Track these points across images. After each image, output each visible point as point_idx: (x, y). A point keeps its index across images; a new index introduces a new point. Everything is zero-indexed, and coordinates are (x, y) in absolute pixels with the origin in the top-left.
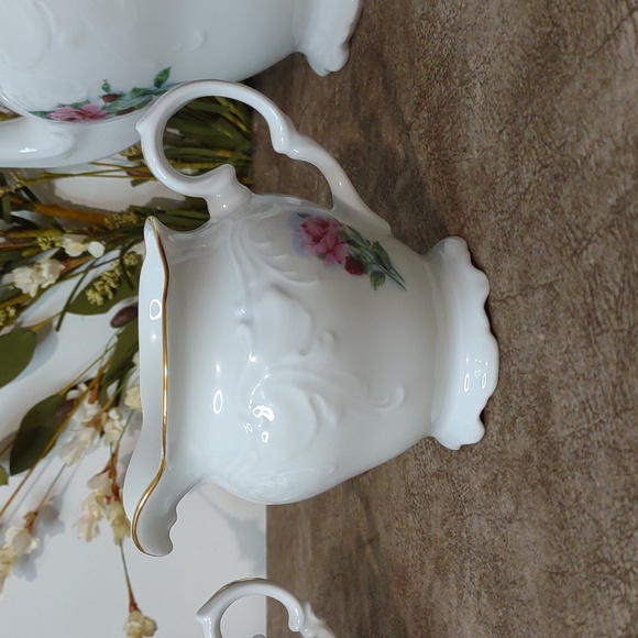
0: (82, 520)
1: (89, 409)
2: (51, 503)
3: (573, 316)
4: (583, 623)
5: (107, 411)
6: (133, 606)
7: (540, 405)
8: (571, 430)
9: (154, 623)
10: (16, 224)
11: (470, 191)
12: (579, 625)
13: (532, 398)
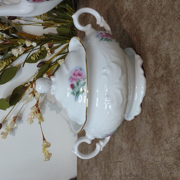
0: (29, 119)
1: (31, 89)
2: (20, 115)
3: (177, 35)
4: (178, 113)
6: (44, 139)
7: (167, 61)
8: (176, 65)
9: (50, 144)
10: (12, 37)
11: (146, 12)
12: (176, 114)
13: (164, 60)
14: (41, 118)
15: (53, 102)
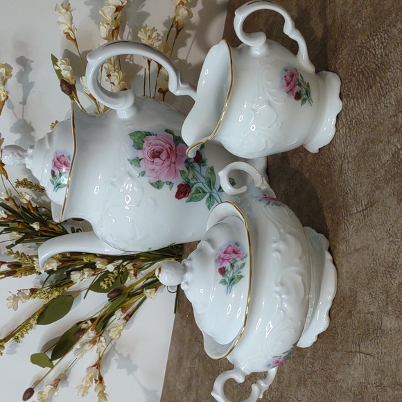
0: (81, 386)
1: (91, 334)
5: (99, 336)
14: (103, 395)
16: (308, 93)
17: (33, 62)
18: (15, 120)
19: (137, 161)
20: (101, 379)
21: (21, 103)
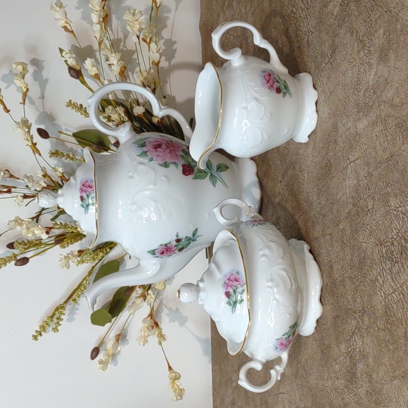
0: (141, 337)
1: (139, 291)
5: (147, 290)
6: (170, 368)
9: (180, 374)
14: (162, 337)
15: (174, 309)
16: (286, 87)
17: (44, 61)
18: (38, 114)
19: (144, 154)
20: (157, 324)
21: (40, 98)
